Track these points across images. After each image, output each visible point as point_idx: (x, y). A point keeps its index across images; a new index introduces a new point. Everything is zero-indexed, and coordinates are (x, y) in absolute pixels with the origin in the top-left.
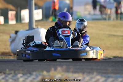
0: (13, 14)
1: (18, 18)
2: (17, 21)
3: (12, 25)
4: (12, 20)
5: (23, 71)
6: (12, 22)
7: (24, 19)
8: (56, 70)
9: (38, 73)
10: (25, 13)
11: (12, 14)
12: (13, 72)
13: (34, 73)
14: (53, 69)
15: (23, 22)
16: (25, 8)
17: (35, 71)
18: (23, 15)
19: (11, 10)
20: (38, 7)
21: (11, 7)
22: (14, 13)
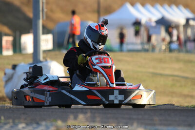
0: (9, 41)
1: (17, 46)
2: (15, 51)
3: (8, 57)
4: (7, 49)
5: (25, 119)
6: (8, 52)
8: (76, 118)
9: (49, 123)
10: (27, 40)
11: (7, 41)
12: (11, 121)
13: (44, 123)
14: (72, 117)
15: (24, 52)
16: (28, 32)
17: (45, 120)
19: (6, 35)
20: (46, 31)
22: (10, 39)
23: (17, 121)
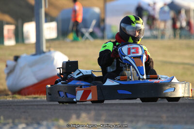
0: (11, 30)
1: (19, 36)
2: (17, 40)
3: (9, 47)
4: (9, 38)
5: (26, 119)
6: (10, 42)
7: (28, 38)
8: (78, 117)
9: (50, 123)
10: (29, 28)
11: (9, 30)
12: (10, 121)
13: (45, 123)
14: (74, 116)
15: (27, 42)
17: (46, 119)
18: (27, 32)
19: (8, 23)
20: (49, 18)
21: (7, 18)
22: (12, 27)
23: (17, 121)
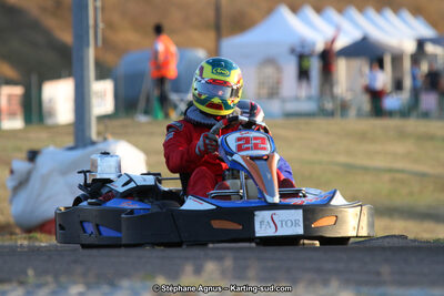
0: (16, 96)
1: (33, 109)
2: (28, 119)
3: (13, 133)
4: (12, 115)
5: (84, 275)
6: (13, 123)
7: (52, 114)
8: (198, 271)
9: (138, 285)
11: (10, 97)
12: (50, 279)
13: (125, 283)
14: (189, 268)
15: (49, 122)
16: (56, 76)
17: (127, 275)
18: (50, 101)
19: (9, 82)
22: (18, 91)
23: (63, 279)
